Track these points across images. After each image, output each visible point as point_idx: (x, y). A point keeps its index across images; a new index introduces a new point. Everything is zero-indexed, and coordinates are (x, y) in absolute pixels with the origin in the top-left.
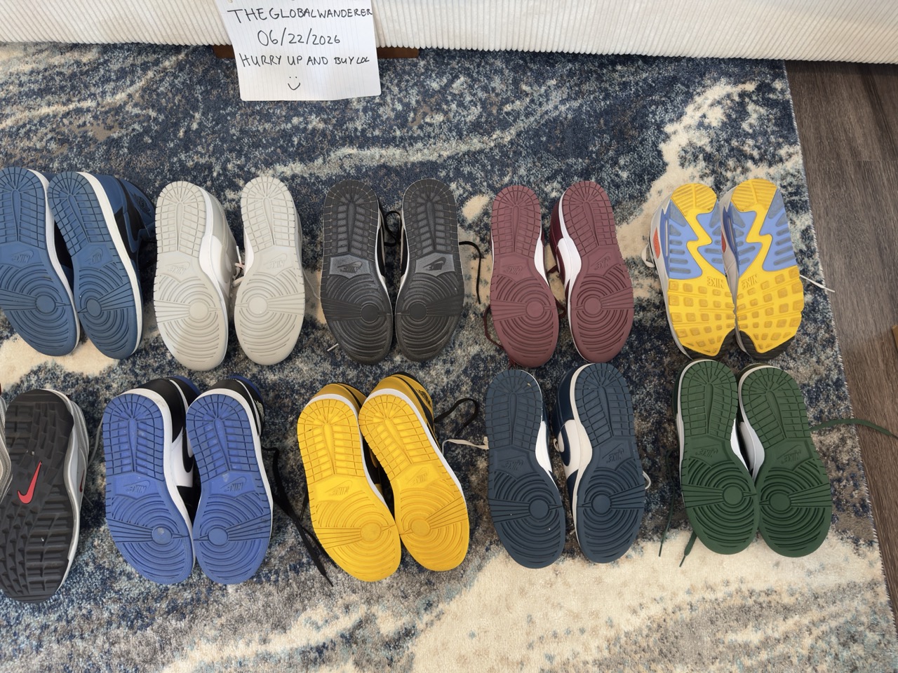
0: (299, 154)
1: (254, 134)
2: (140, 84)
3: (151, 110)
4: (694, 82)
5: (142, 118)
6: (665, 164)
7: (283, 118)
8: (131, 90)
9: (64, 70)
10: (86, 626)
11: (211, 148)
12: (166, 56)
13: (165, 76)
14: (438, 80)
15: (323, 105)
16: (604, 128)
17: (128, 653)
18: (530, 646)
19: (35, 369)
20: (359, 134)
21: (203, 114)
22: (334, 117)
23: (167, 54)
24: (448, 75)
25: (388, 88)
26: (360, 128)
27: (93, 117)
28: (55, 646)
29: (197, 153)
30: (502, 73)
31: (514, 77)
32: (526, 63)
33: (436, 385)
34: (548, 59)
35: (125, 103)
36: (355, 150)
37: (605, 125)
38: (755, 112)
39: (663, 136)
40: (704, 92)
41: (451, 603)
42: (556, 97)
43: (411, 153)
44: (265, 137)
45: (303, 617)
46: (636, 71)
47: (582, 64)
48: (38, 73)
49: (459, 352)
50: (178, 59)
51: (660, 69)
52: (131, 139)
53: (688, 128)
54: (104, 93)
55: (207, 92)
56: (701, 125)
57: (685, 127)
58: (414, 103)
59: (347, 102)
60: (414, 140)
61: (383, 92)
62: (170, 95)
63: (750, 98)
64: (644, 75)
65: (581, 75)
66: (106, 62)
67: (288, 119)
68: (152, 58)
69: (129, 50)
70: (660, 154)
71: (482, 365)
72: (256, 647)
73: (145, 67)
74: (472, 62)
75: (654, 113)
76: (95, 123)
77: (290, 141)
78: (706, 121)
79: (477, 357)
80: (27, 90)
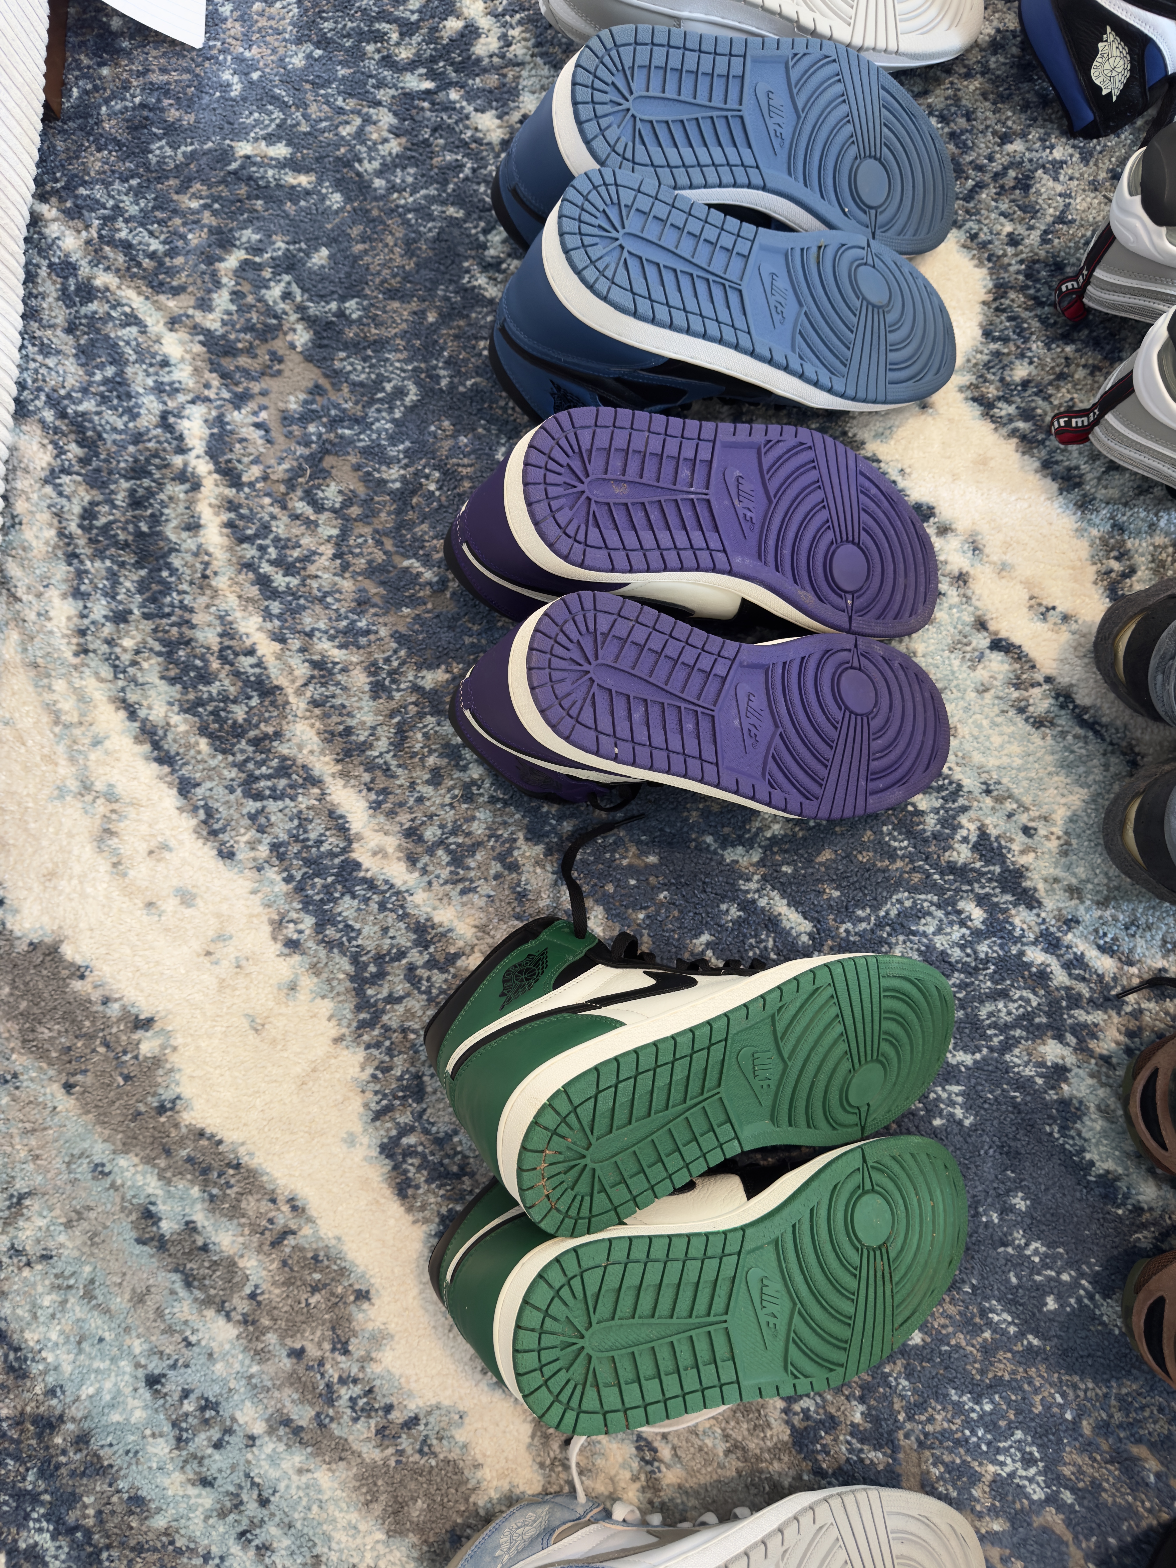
1: (311, 8)
2: (135, 300)
3: (222, 265)
5: (246, 288)
8: (154, 322)
9: (76, 508)
11: (348, 104)
13: (112, 242)
21: (241, 135)
27: (238, 408)
29: (360, 134)
35: (199, 331)
48: (82, 574)
52: (315, 297)
54: (159, 390)
62: (178, 221)
66: (53, 402)
73: (80, 295)
76: (261, 400)
80: (138, 598)
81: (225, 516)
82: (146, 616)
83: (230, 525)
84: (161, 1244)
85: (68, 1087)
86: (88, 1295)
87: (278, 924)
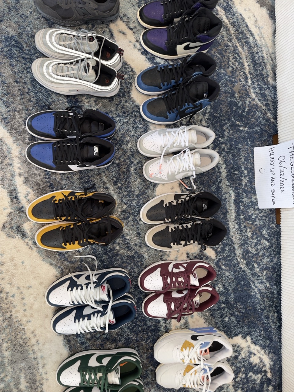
0: (230, 174)
1: (238, 155)
2: (259, 104)
3: (248, 109)
4: (270, 349)
5: (244, 105)
6: (232, 338)
7: (246, 166)
8: (256, 100)
9: (264, 70)
10: (26, 100)
11: (232, 136)
12: (272, 114)
13: (263, 114)
14: (267, 233)
15: (253, 183)
16: (248, 309)
17: (15, 119)
18: (18, 288)
19: (133, 70)
20: (241, 200)
21: (247, 132)
22: (248, 188)
23: (273, 114)
24: (269, 237)
25: (262, 211)
26: (243, 200)
27: (244, 84)
28: (17, 89)
29: (230, 131)
30: (271, 262)
31: (269, 267)
32: (276, 272)
33: (130, 240)
34: (278, 283)
35: (250, 98)
36: (233, 198)
37: (249, 309)
38: (258, 378)
39: (245, 335)
40: (266, 354)
41: (36, 253)
42: (261, 287)
43: (233, 223)
44: (237, 159)
45: (30, 190)
46: (274, 322)
47: (276, 298)
48: (263, 60)
49: (145, 249)
50: (271, 119)
51: (276, 333)
52: (235, 101)
53: (249, 347)
54: (255, 88)
55: (257, 133)
56: (250, 353)
57: (249, 346)
58: (256, 223)
59: (255, 194)
60: (239, 224)
61: (260, 209)
62: (255, 117)
63: (264, 375)
64: (273, 326)
65: (272, 297)
66: (269, 88)
67: (246, 169)
68: (271, 108)
69: (274, 97)
70: (236, 335)
71: (139, 260)
72: (18, 171)
73: (267, 105)
74: (275, 248)
75: (255, 331)
76: (241, 86)
77: (236, 170)
78: (252, 356)
79: (143, 257)
80: (255, 55)
81: (245, 67)
82: (253, 52)
87: (233, 4)
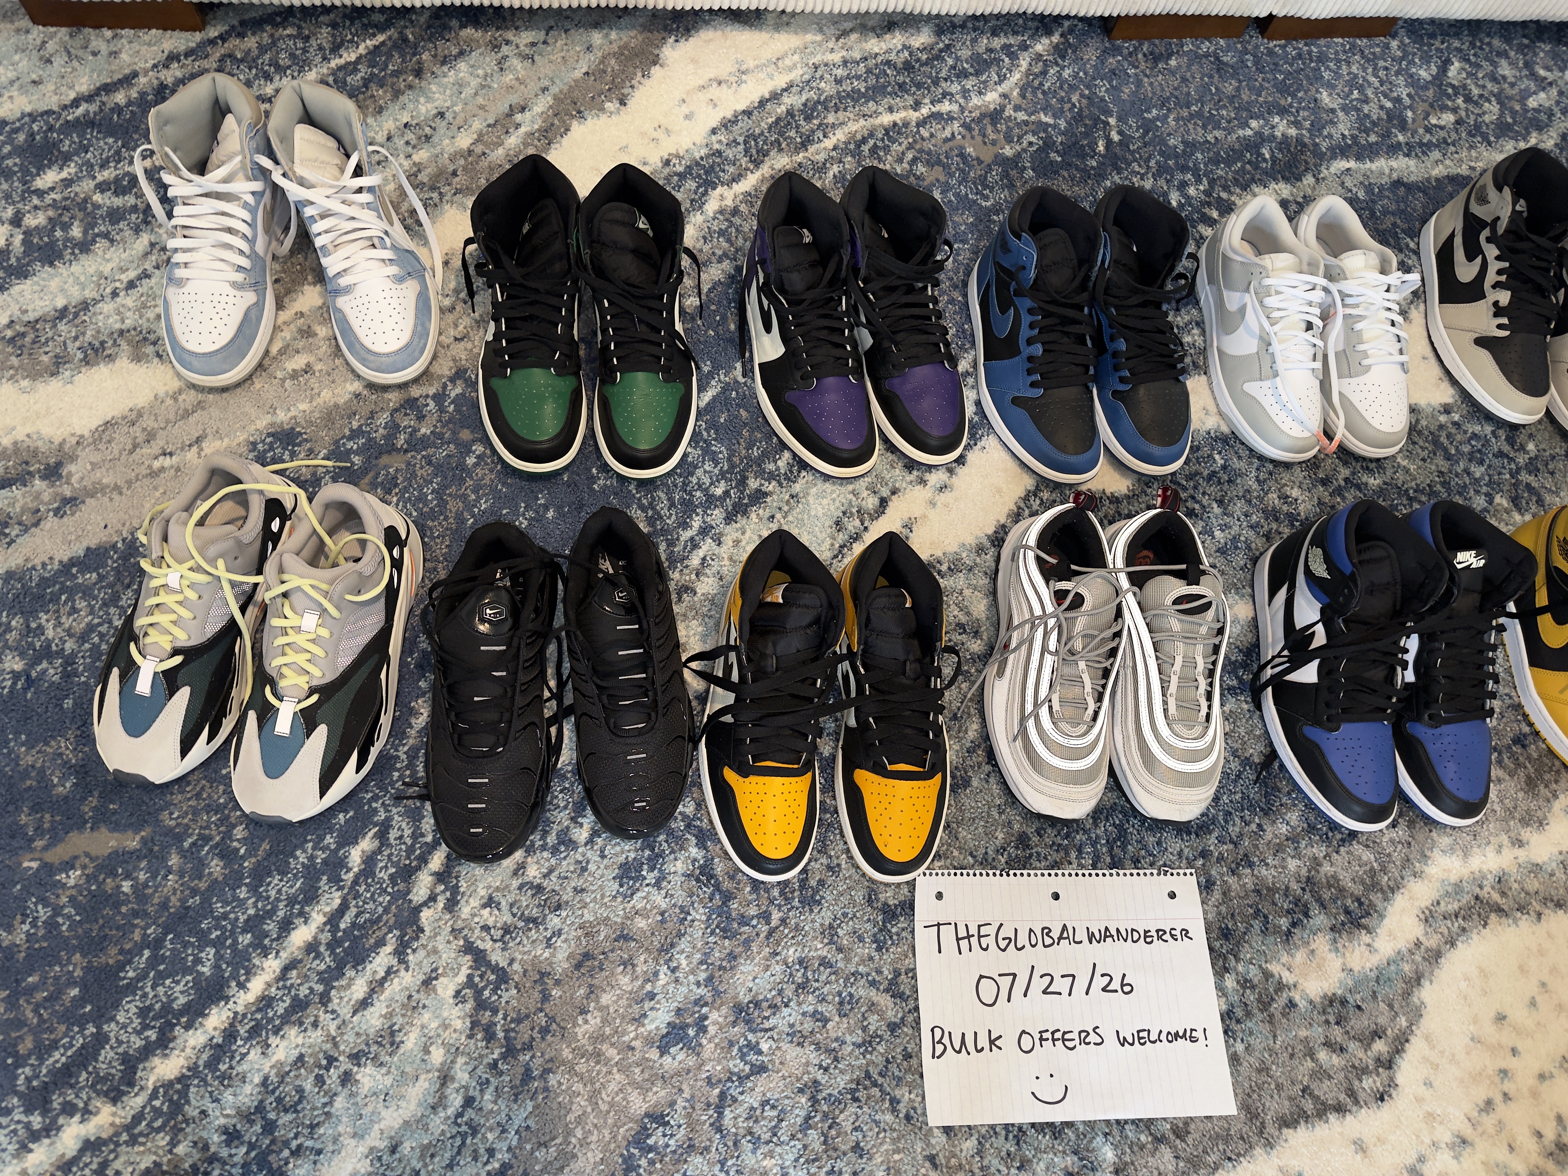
0: (1278, 171)
1: (1205, 147)
2: (1014, 79)
3: (1042, 116)
5: (1033, 127)
8: (1004, 87)
9: (892, 59)
11: (1152, 167)
12: (1034, 37)
13: (1044, 66)
14: (1425, 66)
17: (1338, 879)
20: (1349, 141)
21: (1120, 119)
24: (1435, 59)
27: (962, 126)
31: (1525, 60)
35: (1003, 108)
36: (1353, 163)
43: (1428, 164)
44: (1221, 149)
48: (858, 63)
50: (1052, 42)
52: (1032, 156)
54: (965, 93)
58: (1405, 98)
60: (1426, 148)
62: (1063, 94)
66: (948, 47)
68: (1014, 38)
72: (1511, 854)
73: (1011, 53)
74: (1461, 39)
76: (968, 136)
80: (848, 89)
81: (899, 122)
82: (838, 92)
83: (895, 124)
84: (510, 115)
85: (587, 73)
86: (483, 87)
87: (678, 156)
